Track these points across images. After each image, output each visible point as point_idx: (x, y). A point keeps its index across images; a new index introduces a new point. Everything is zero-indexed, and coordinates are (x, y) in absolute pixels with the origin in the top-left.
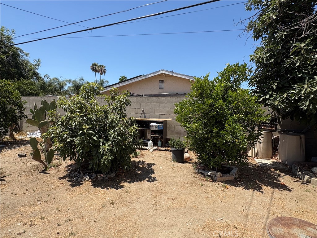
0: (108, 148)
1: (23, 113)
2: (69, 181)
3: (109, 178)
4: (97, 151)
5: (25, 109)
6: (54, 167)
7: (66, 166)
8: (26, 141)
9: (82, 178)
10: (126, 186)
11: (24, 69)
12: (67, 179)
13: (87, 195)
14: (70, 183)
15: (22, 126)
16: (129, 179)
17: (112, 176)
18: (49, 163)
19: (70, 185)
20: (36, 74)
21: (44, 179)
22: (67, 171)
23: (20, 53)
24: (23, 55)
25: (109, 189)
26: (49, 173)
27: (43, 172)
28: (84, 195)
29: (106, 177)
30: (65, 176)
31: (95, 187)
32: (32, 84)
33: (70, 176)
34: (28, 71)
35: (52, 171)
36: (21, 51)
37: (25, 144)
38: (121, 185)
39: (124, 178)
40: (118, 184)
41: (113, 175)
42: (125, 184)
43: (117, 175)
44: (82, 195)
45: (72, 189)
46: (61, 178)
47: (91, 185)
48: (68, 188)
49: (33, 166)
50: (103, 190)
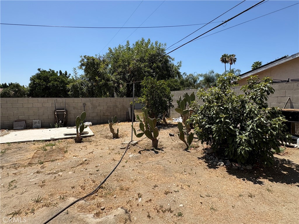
0: (246, 138)
1: (171, 104)
2: (206, 162)
3: (245, 169)
4: (233, 140)
5: (172, 101)
6: (193, 148)
7: (203, 148)
8: (173, 124)
9: (217, 163)
10: (267, 183)
11: (171, 71)
12: (204, 160)
13: (223, 180)
14: (207, 164)
15: (170, 113)
16: (270, 177)
17: (248, 169)
18: (190, 144)
19: (207, 166)
20: (178, 73)
21: (187, 155)
22: (204, 153)
23: (169, 59)
24: (170, 60)
25: (246, 180)
26: (190, 152)
27: (186, 150)
28: (220, 178)
29: (242, 167)
30: (202, 157)
31: (230, 174)
32: (176, 81)
33: (207, 158)
34: (173, 71)
35: (192, 151)
36: (170, 57)
37: (172, 127)
38: (260, 180)
39: (263, 174)
40: (256, 178)
41: (249, 167)
42: (266, 181)
43: (254, 169)
44: (218, 178)
45: (209, 170)
46: (199, 158)
47: (226, 171)
48: (206, 168)
49: (179, 144)
50: (239, 179)
